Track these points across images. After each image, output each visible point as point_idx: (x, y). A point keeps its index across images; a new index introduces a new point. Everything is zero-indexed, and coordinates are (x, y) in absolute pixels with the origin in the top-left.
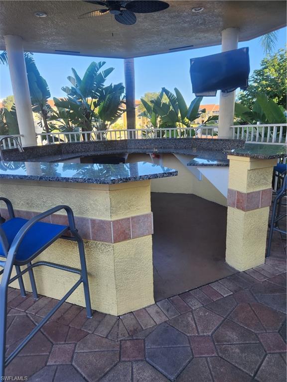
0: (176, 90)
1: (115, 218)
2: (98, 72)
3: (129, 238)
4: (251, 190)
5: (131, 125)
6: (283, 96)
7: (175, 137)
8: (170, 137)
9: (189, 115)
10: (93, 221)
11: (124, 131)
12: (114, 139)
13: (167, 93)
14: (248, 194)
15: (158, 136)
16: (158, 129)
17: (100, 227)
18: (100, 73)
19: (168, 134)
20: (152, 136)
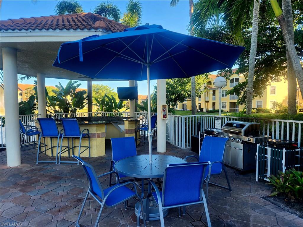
0: (112, 96)
1: (97, 133)
2: (74, 86)
3: (100, 138)
4: (129, 129)
5: (90, 110)
6: (178, 94)
7: (112, 116)
8: (110, 116)
9: (118, 106)
10: (92, 134)
11: (86, 113)
12: (80, 116)
13: (108, 97)
14: (128, 130)
15: (104, 115)
16: (104, 112)
17: (94, 135)
18: (75, 86)
19: (109, 115)
20: (100, 115)
